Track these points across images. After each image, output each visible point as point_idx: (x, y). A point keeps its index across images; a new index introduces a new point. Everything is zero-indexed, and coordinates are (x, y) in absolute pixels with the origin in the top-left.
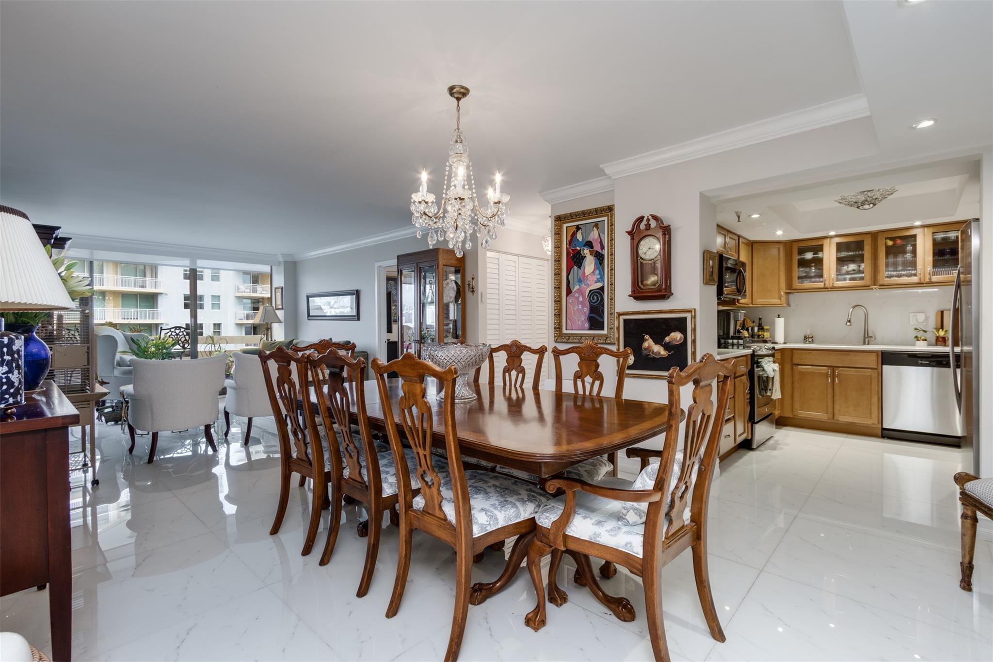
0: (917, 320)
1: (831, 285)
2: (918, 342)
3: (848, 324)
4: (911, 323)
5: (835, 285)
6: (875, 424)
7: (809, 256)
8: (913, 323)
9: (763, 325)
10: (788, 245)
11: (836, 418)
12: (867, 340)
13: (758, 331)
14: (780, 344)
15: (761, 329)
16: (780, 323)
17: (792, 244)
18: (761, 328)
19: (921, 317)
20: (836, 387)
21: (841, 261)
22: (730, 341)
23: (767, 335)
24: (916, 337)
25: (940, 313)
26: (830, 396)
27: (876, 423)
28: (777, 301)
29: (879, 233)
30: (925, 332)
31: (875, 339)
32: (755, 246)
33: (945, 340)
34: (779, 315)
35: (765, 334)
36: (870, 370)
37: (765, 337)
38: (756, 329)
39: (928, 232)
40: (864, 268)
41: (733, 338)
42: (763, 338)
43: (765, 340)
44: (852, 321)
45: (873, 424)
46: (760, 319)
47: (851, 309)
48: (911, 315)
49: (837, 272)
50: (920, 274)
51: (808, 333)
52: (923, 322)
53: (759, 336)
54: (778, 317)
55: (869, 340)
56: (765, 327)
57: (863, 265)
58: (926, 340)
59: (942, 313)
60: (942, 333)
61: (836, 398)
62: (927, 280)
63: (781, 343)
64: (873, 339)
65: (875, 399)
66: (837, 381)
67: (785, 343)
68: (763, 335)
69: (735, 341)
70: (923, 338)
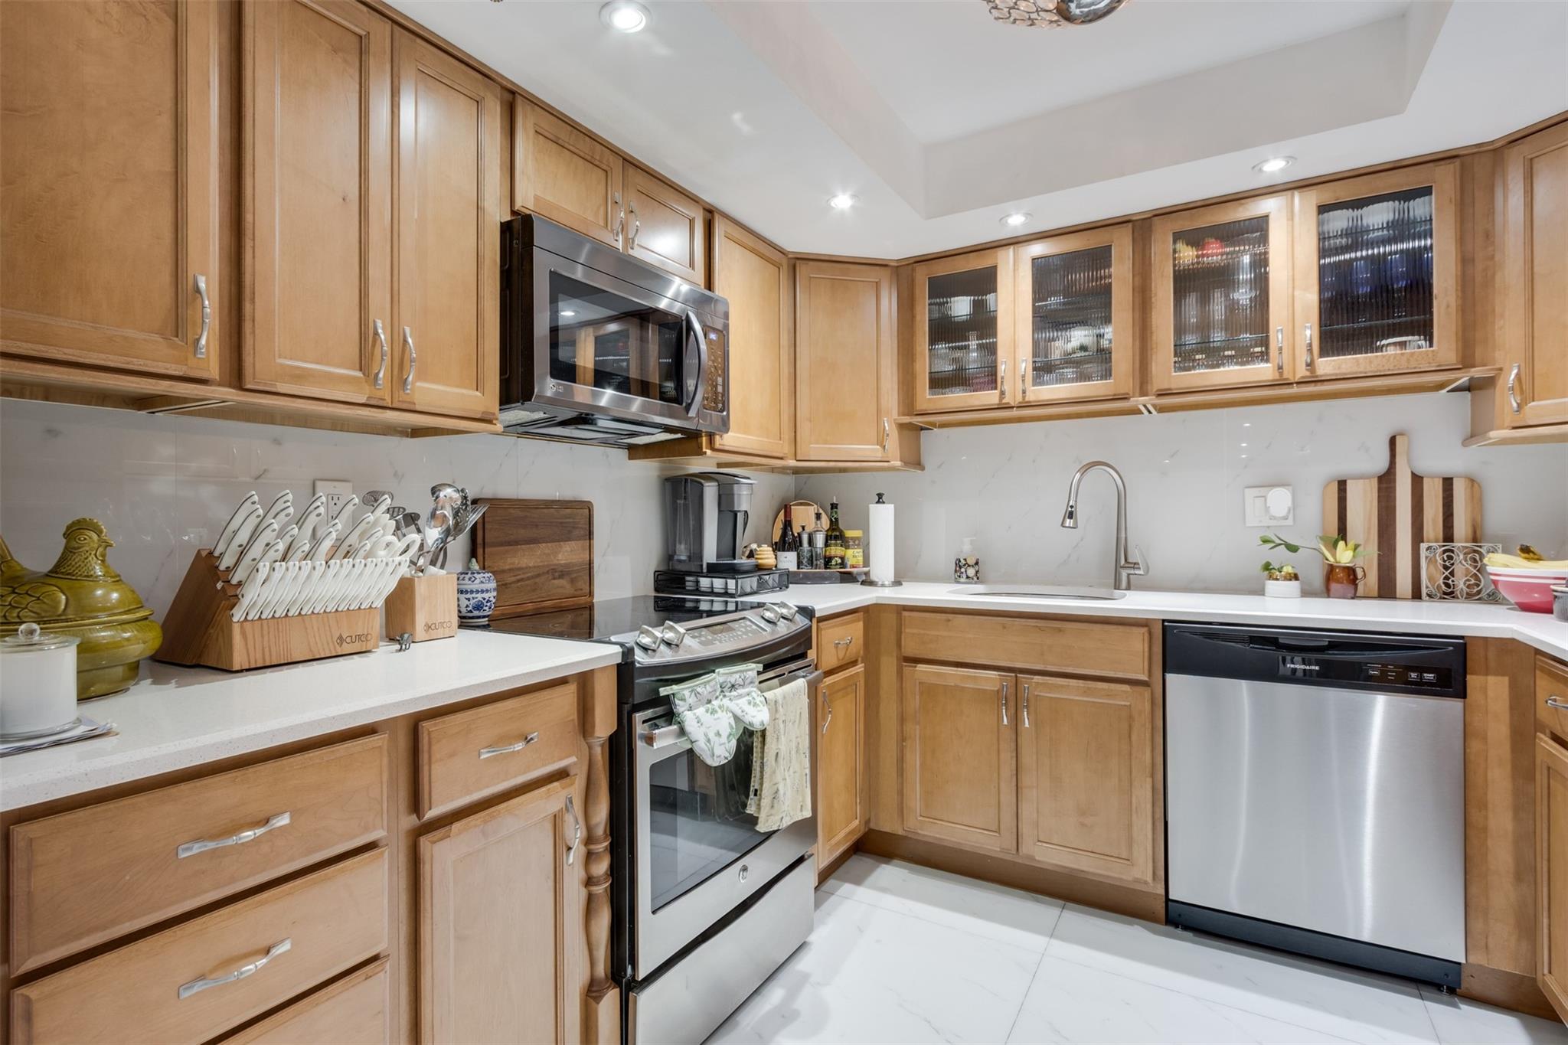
0: (1267, 509)
1: (1019, 398)
2: (1271, 586)
3: (1068, 522)
4: (1252, 521)
5: (1031, 397)
6: (1146, 883)
7: (961, 307)
8: (1254, 517)
9: (841, 526)
10: (902, 272)
11: (1024, 850)
12: (1124, 573)
13: (826, 545)
14: (883, 586)
15: (836, 538)
16: (882, 520)
17: (913, 270)
18: (835, 535)
19: (1280, 500)
20: (1025, 741)
21: (1047, 321)
22: (705, 583)
23: (854, 556)
24: (1267, 567)
25: (1335, 487)
26: (1007, 770)
27: (1149, 878)
28: (868, 450)
29: (1156, 218)
30: (1293, 549)
31: (1147, 571)
32: (802, 270)
33: (1356, 578)
34: (880, 496)
35: (850, 553)
36: (1126, 688)
37: (849, 563)
38: (820, 540)
39: (1304, 204)
40: (1110, 341)
41: (714, 570)
42: (843, 564)
43: (849, 573)
44: (1080, 514)
45: (1137, 881)
46: (834, 506)
47: (1078, 476)
48: (1250, 493)
49: (1035, 355)
50: (1280, 349)
51: (967, 550)
52: (1286, 518)
53: (828, 561)
54: (878, 502)
55: (1129, 575)
56: (849, 534)
57: (1108, 331)
58: (1296, 577)
59: (1342, 485)
60: (1344, 556)
61: (1027, 780)
62: (1302, 372)
63: (887, 583)
64: (1141, 572)
65: (1143, 793)
66: (1027, 725)
67: (897, 583)
68: (842, 558)
69: (718, 583)
70: (1288, 569)
